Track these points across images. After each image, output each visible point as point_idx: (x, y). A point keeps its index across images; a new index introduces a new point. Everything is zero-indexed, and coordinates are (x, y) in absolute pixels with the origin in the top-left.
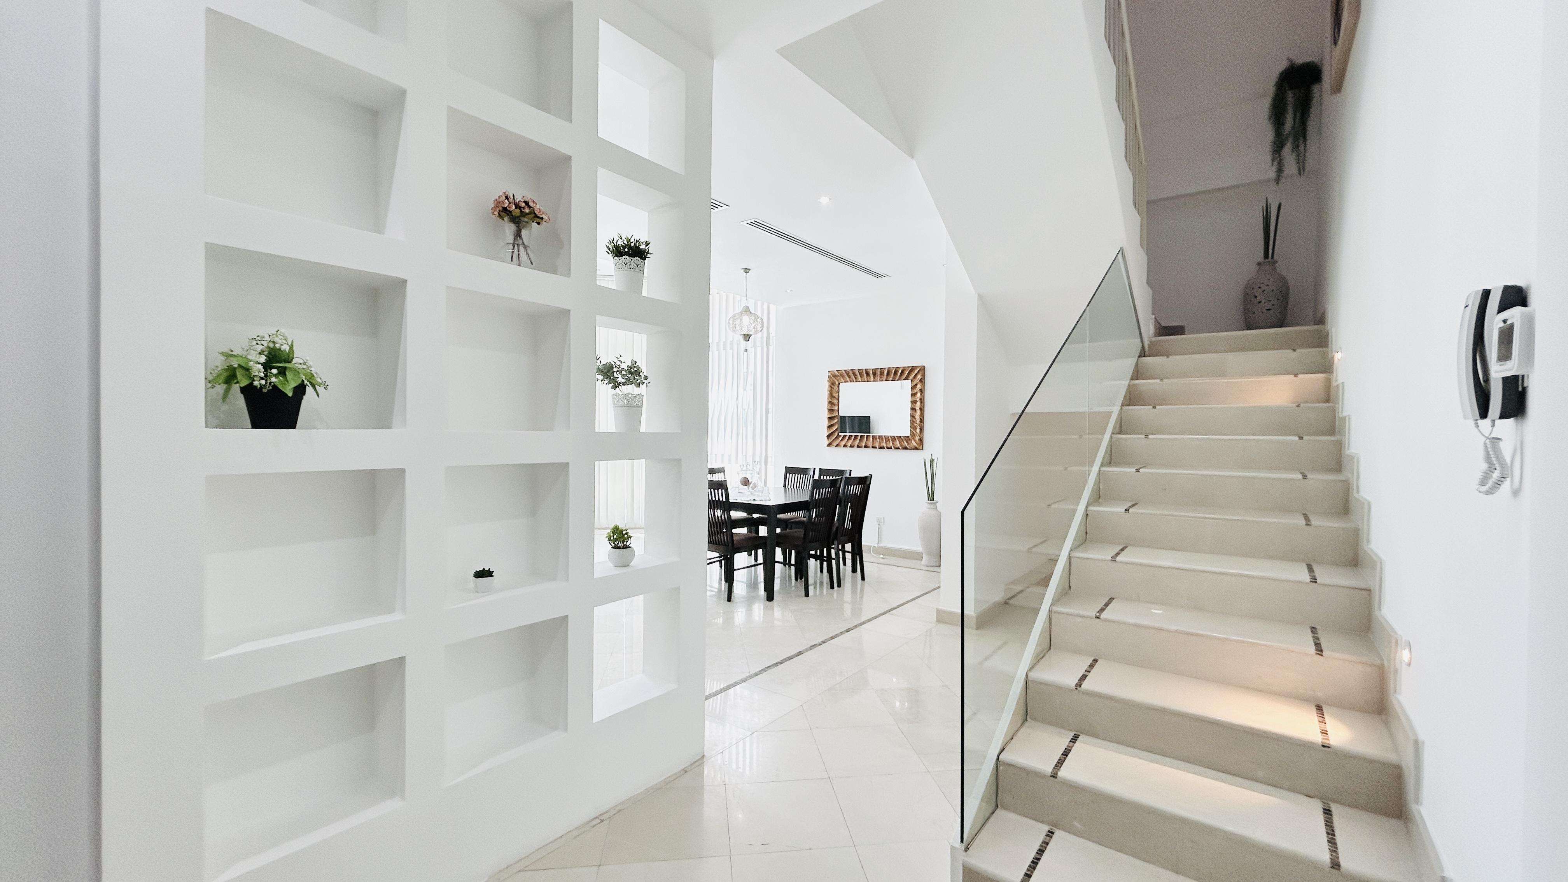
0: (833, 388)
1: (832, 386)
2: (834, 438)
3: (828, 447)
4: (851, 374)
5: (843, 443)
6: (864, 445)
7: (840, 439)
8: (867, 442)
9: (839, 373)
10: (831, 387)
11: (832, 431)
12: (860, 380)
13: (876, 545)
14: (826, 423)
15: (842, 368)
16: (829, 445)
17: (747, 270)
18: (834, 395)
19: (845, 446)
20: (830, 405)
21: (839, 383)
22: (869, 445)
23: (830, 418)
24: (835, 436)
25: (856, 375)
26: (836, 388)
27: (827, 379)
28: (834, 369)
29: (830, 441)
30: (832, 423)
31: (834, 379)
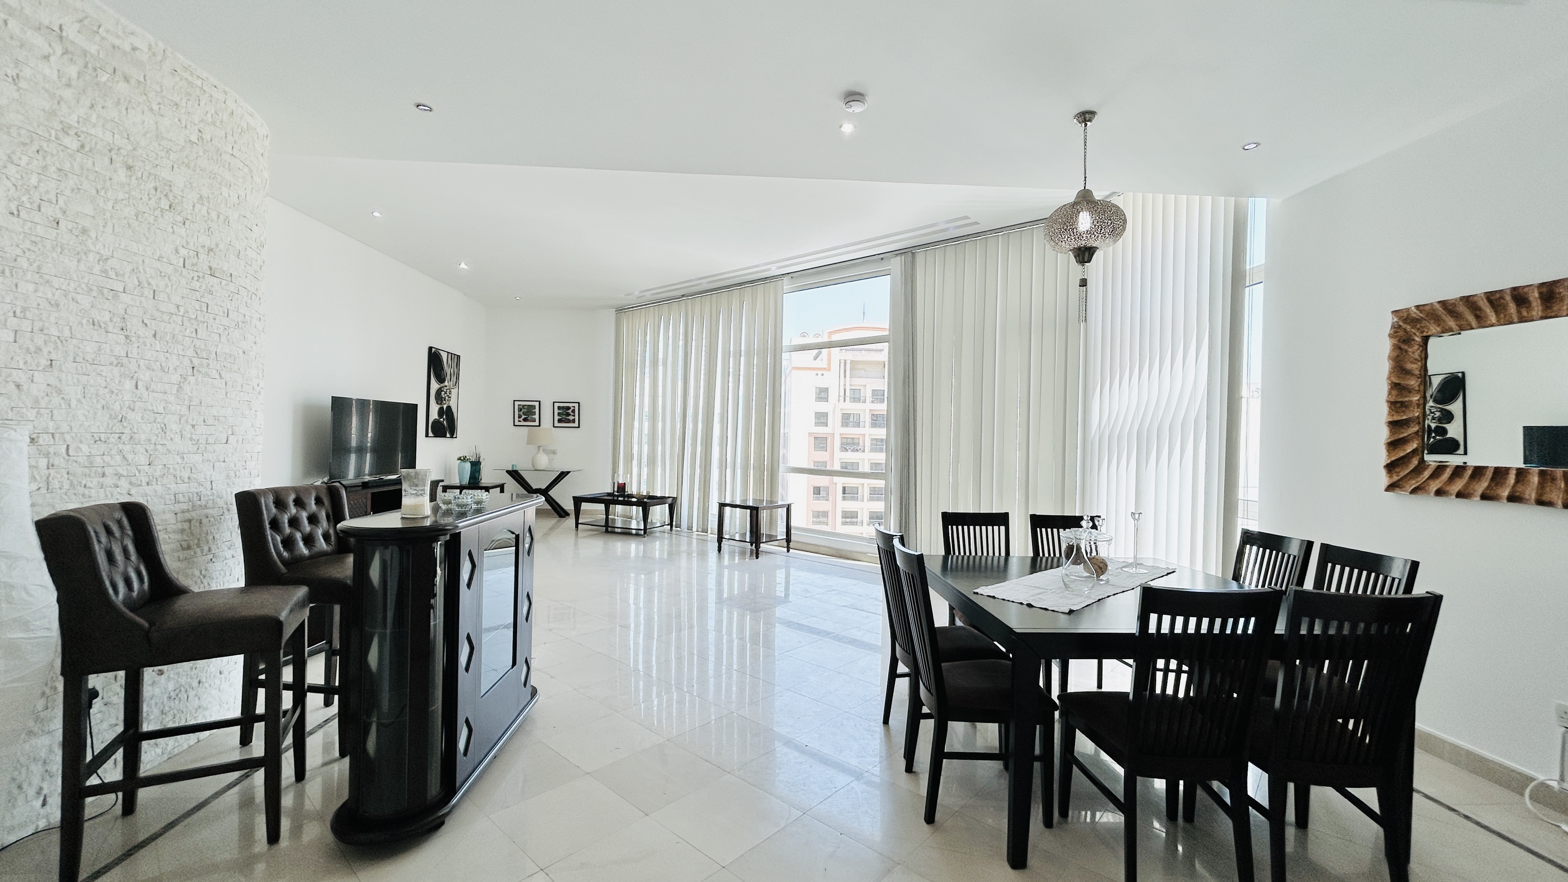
0: (1406, 351)
1: (1405, 347)
2: (1407, 472)
3: (1390, 494)
4: (1462, 308)
5: (1435, 486)
6: (1506, 493)
7: (1427, 474)
8: (1520, 488)
9: (1421, 312)
10: (1400, 348)
11: (1402, 454)
12: (1493, 318)
13: (1554, 784)
14: (1384, 434)
15: (1432, 296)
16: (1391, 487)
17: (1086, 117)
18: (1409, 366)
19: (1439, 493)
20: (1394, 392)
21: (1426, 339)
22: (1527, 496)
23: (1394, 425)
24: (1412, 467)
25: (1480, 309)
26: (1414, 351)
27: (1387, 329)
28: (1408, 301)
29: (1396, 478)
30: (1401, 436)
31: (1408, 328)
